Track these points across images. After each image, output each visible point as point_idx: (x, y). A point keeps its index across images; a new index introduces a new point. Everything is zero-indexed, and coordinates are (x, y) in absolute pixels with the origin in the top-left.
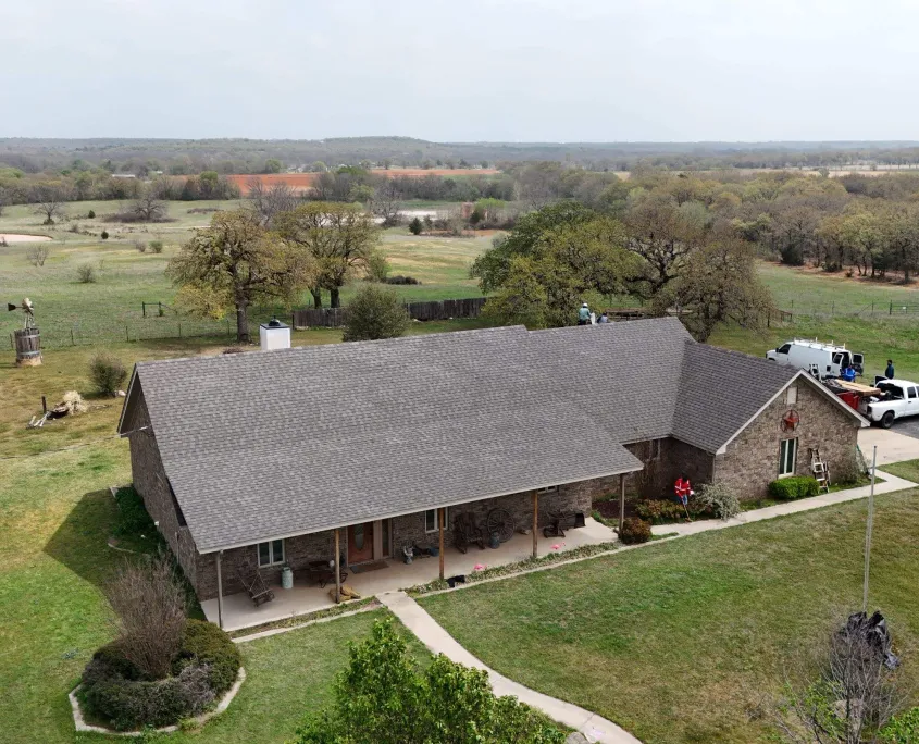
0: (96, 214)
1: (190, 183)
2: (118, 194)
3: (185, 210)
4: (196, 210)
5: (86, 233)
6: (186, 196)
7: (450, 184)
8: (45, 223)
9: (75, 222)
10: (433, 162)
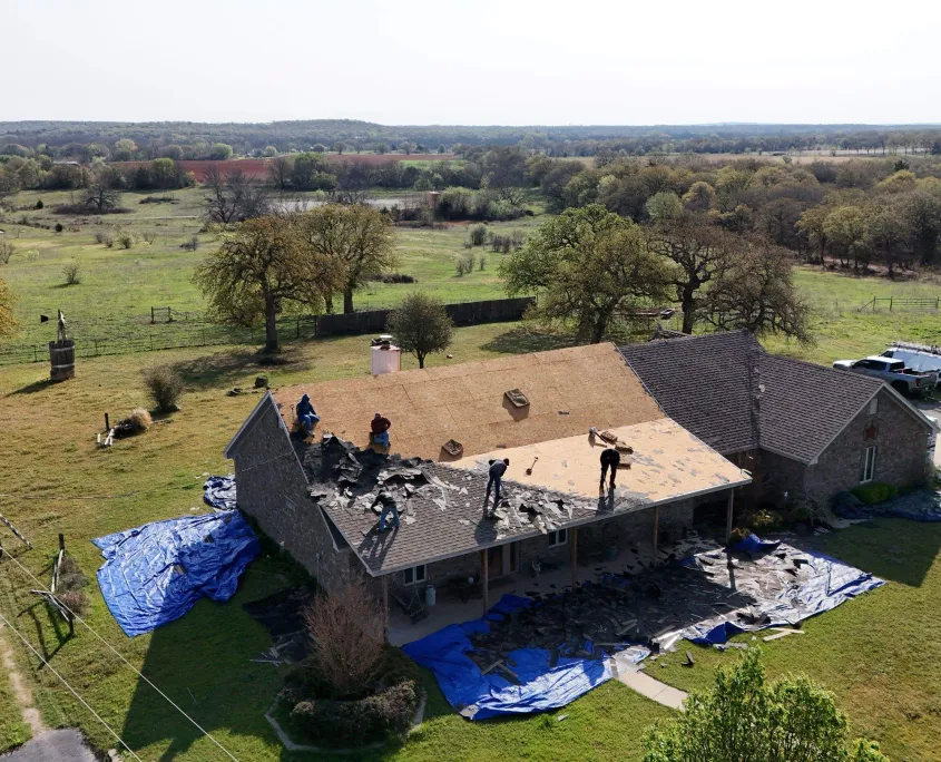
0: (45, 204)
1: (141, 170)
2: (61, 183)
3: (136, 201)
4: (149, 199)
5: (37, 225)
7: (412, 172)
9: (24, 213)
10: (388, 147)
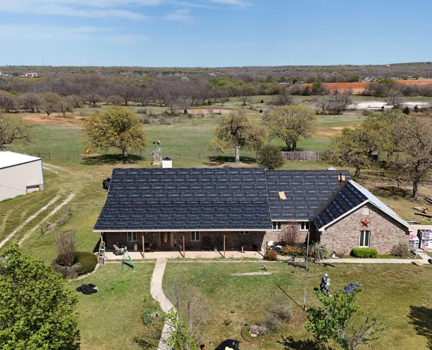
0: (264, 101)
1: (307, 88)
2: (276, 92)
3: (301, 100)
4: (307, 100)
5: (255, 110)
6: (306, 93)
8: (243, 105)
9: (254, 105)
